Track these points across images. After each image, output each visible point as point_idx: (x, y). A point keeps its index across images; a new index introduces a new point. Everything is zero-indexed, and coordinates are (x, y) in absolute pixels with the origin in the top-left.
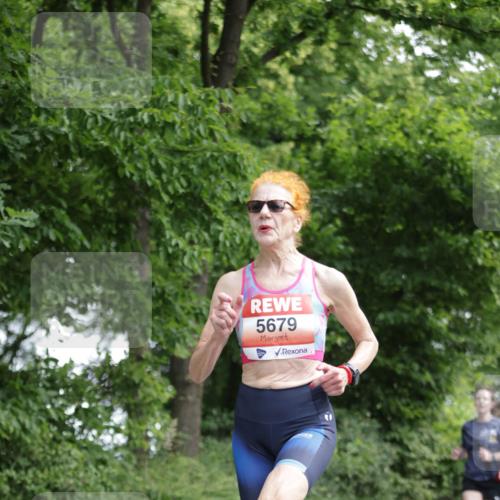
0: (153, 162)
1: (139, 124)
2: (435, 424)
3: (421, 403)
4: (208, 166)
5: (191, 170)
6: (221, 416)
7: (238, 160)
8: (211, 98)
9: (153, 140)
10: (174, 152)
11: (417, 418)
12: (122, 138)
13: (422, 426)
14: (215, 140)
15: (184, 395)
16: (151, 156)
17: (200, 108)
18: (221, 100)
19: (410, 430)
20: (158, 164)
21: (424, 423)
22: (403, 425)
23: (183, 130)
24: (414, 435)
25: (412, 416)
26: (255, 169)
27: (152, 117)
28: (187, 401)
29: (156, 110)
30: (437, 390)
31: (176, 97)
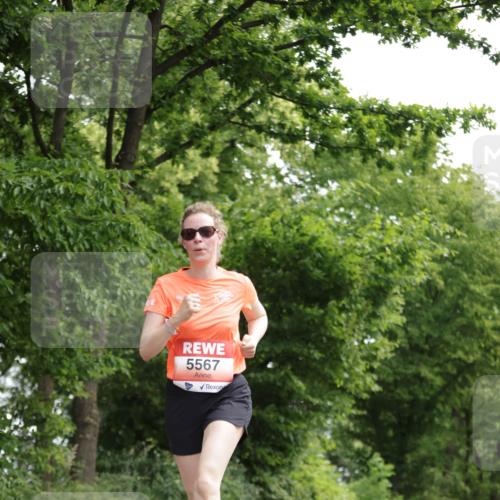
0: (63, 228)
1: (55, 195)
2: (292, 473)
3: (281, 453)
4: (108, 233)
5: (94, 236)
6: (114, 457)
7: (131, 228)
8: (115, 177)
9: (63, 211)
10: (80, 221)
11: (277, 465)
12: (42, 206)
13: (281, 473)
14: (114, 212)
15: (84, 434)
16: (61, 223)
17: (105, 185)
18: (122, 180)
19: (272, 475)
20: (66, 229)
21: (283, 471)
22: (265, 471)
23: (91, 201)
24: (275, 479)
25: (273, 463)
26: (145, 238)
27: (67, 190)
28: (86, 439)
29: (70, 184)
30: (294, 444)
31: (87, 174)
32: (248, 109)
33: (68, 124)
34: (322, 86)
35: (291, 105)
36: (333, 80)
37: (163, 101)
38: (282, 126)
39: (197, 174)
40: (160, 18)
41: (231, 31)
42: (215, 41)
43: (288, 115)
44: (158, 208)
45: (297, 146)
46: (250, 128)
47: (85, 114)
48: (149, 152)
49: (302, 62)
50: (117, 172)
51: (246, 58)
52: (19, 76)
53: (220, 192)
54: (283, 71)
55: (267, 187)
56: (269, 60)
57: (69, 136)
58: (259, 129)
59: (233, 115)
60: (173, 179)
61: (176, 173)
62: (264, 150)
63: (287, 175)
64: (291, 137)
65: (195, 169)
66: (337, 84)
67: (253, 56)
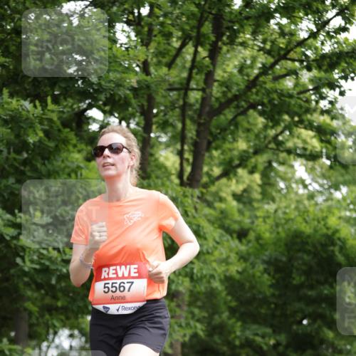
7: (201, 229)
8: (187, 194)
17: (179, 199)
18: (192, 196)
26: (211, 234)
32: (280, 138)
33: (152, 155)
34: (332, 118)
35: (311, 133)
36: (341, 114)
37: (219, 136)
38: (305, 149)
39: (245, 186)
40: (213, 75)
41: (265, 83)
42: (254, 90)
43: (309, 140)
44: (218, 212)
45: (316, 163)
46: (282, 151)
47: (163, 147)
48: (211, 173)
49: (317, 102)
50: (189, 190)
51: (276, 102)
52: (114, 122)
53: (263, 199)
54: (303, 110)
55: (296, 193)
56: (293, 102)
57: (152, 164)
58: (289, 152)
59: (270, 142)
60: (229, 190)
61: (230, 186)
62: (292, 167)
63: (310, 184)
64: (312, 157)
65: (244, 182)
66: (343, 117)
67: (281, 100)
